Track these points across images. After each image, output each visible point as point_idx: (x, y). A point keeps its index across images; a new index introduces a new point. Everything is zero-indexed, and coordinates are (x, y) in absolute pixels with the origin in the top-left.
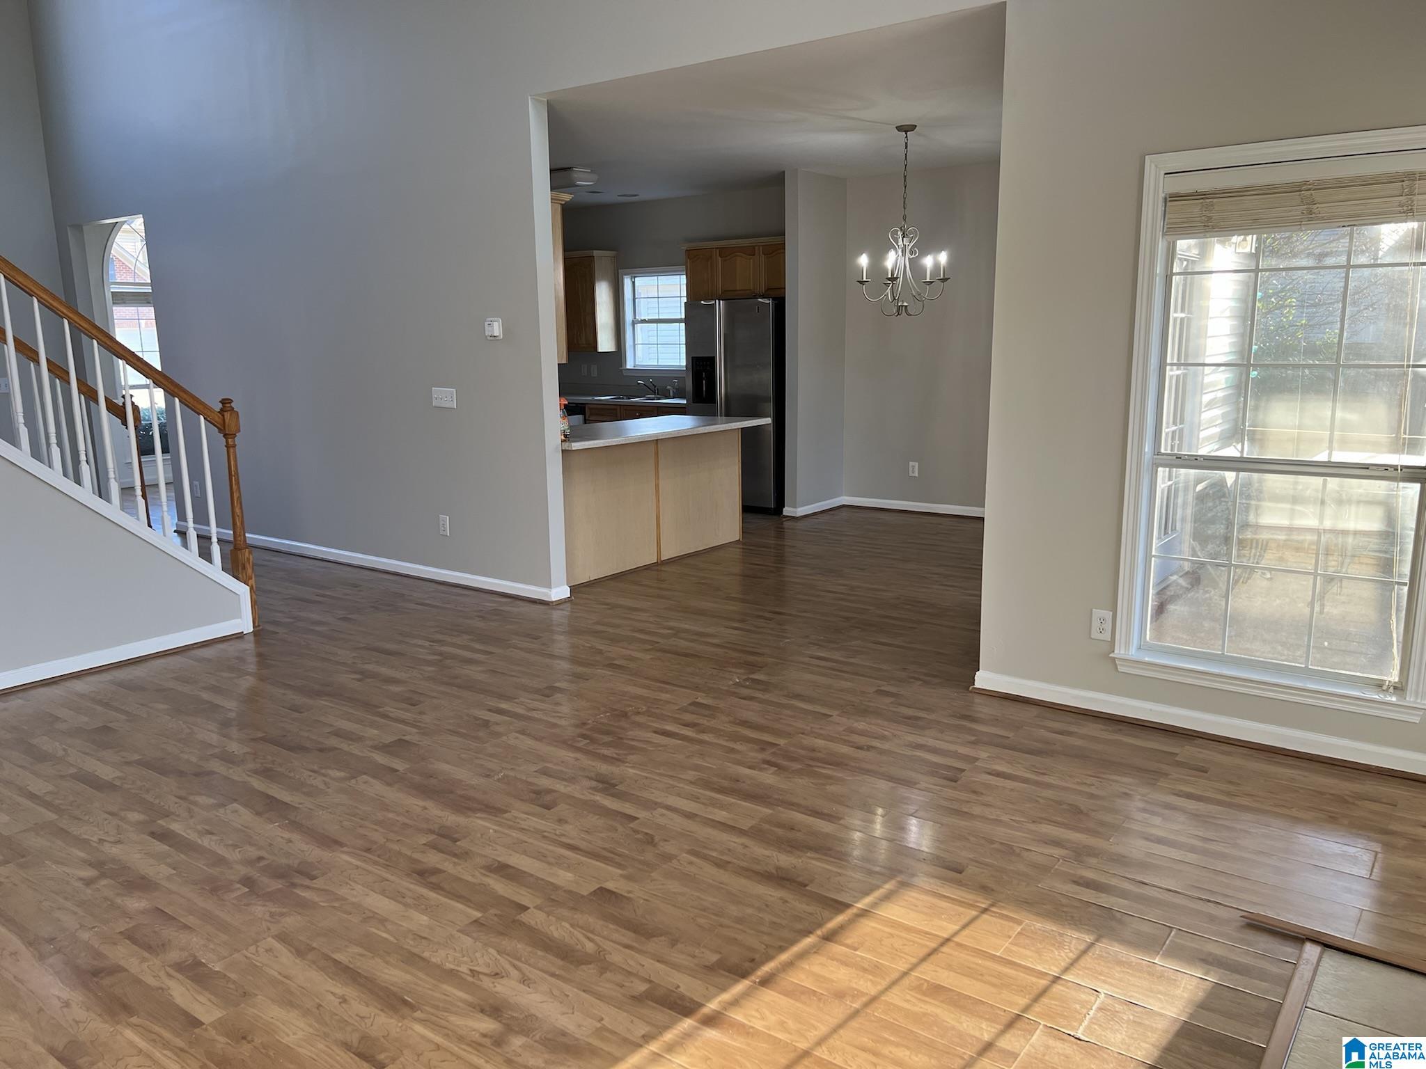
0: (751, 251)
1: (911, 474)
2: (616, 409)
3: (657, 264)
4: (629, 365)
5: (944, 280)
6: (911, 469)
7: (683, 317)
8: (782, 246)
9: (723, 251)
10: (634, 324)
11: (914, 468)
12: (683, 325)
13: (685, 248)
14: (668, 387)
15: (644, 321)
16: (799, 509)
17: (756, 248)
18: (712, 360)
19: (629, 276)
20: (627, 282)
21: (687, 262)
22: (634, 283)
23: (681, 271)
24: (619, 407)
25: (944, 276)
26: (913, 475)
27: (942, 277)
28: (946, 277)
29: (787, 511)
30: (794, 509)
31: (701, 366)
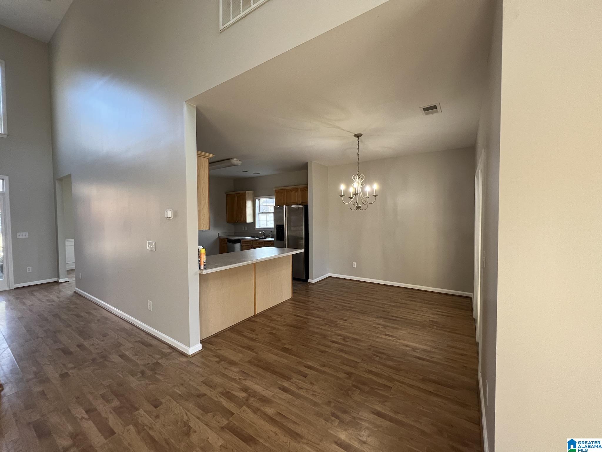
0: (296, 190)
1: (353, 267)
2: (251, 242)
3: (266, 195)
4: (257, 227)
5: (376, 196)
6: (353, 265)
7: (273, 212)
8: (307, 188)
9: (287, 190)
10: (259, 214)
11: (355, 265)
12: (273, 214)
13: (274, 189)
14: (269, 234)
15: (262, 213)
16: (314, 280)
17: (298, 189)
18: (283, 226)
19: (258, 199)
20: (257, 201)
21: (275, 194)
22: (259, 201)
23: (273, 197)
24: (252, 241)
25: (376, 194)
26: (354, 267)
27: (375, 194)
28: (377, 194)
29: (310, 281)
30: (312, 280)
31: (279, 228)
